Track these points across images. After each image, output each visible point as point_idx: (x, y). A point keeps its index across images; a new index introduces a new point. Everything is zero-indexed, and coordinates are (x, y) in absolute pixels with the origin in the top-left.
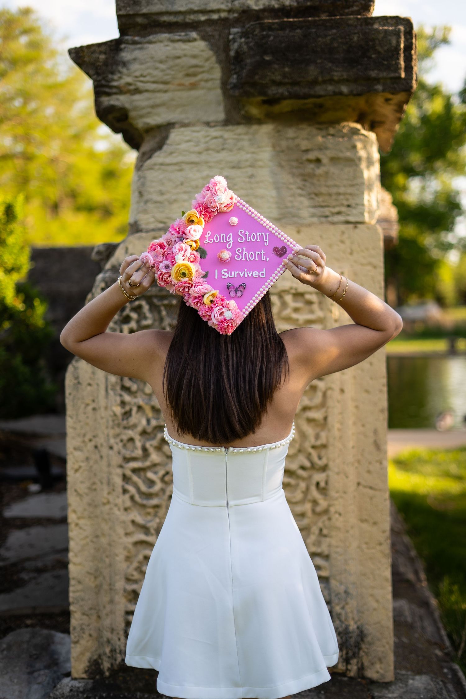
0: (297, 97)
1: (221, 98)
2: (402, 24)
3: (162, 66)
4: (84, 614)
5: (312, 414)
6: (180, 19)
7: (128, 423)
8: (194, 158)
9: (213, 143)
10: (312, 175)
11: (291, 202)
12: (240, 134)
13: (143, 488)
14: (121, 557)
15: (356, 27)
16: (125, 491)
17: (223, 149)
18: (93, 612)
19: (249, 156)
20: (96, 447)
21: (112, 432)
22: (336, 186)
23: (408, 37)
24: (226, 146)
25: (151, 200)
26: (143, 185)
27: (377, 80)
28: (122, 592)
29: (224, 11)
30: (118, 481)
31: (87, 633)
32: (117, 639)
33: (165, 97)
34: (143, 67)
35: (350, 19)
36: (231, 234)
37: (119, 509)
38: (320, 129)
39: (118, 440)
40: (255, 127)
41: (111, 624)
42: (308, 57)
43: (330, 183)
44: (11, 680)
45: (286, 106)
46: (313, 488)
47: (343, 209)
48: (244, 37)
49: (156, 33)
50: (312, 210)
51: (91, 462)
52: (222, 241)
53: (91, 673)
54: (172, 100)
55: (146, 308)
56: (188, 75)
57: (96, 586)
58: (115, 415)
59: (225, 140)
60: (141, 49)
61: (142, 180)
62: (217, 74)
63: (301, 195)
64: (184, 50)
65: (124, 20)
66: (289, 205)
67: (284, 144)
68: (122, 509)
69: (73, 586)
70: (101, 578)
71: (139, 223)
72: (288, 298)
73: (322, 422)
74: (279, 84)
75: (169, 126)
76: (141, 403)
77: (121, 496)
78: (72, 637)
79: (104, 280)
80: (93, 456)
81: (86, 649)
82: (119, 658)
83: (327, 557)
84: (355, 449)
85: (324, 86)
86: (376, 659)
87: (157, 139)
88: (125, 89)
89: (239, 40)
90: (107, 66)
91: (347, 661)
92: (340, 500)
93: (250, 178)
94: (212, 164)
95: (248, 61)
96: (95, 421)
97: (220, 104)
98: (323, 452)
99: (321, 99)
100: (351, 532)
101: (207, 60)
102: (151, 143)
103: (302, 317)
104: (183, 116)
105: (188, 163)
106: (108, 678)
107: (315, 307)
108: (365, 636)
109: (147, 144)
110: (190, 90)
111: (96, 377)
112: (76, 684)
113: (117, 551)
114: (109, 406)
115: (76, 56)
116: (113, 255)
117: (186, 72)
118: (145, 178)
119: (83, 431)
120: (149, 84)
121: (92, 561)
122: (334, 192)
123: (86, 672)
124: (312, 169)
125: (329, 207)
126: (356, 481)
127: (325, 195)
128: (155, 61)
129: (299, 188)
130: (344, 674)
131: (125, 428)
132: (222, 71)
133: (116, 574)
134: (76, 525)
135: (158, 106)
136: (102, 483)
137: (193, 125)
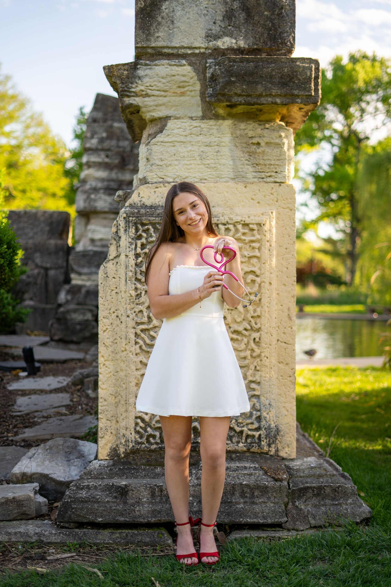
0: (249, 104)
1: (200, 102)
2: (313, 63)
3: (163, 81)
4: (107, 420)
6: (175, 51)
7: (139, 301)
8: (182, 139)
9: (195, 130)
10: (255, 153)
11: (242, 168)
12: (211, 126)
13: (148, 341)
14: (134, 384)
15: (286, 63)
16: (136, 343)
17: (200, 134)
18: (113, 418)
19: (217, 139)
20: (117, 316)
21: (129, 307)
22: (269, 160)
23: (317, 71)
24: (202, 132)
25: (155, 164)
26: (150, 154)
27: (298, 96)
29: (203, 48)
30: (132, 337)
31: (109, 431)
32: (130, 434)
33: (165, 100)
34: (151, 80)
35: (283, 58)
37: (132, 354)
38: (260, 125)
39: (133, 312)
40: (221, 121)
41: (126, 425)
42: (258, 80)
43: (265, 158)
44: (57, 464)
45: (240, 109)
46: (252, 342)
47: (273, 174)
48: (218, 65)
49: (160, 59)
50: (254, 174)
51: (114, 326)
53: (112, 456)
54: (169, 102)
55: (152, 230)
56: (179, 87)
57: (116, 403)
58: (131, 296)
59: (202, 128)
60: (150, 69)
61: (149, 151)
62: (198, 87)
63: (248, 165)
64: (178, 71)
65: (139, 50)
66: (240, 170)
67: (238, 132)
68: (134, 354)
69: (102, 402)
70: (120, 397)
71: (147, 178)
72: (240, 227)
73: (258, 302)
74: (240, 95)
75: (167, 118)
77: (134, 346)
78: (100, 434)
79: (125, 212)
80: (115, 322)
81: (109, 441)
82: (131, 445)
83: (259, 383)
84: (276, 319)
85: (266, 98)
86: (286, 445)
87: (159, 126)
88: (139, 94)
89: (213, 67)
90: (128, 78)
91: (269, 445)
92: (268, 349)
93: (217, 153)
94: (194, 143)
95: (221, 80)
96: (117, 300)
97: (199, 106)
98: (258, 320)
99: (262, 106)
100: (273, 369)
101: (192, 78)
102: (155, 129)
103: (247, 238)
104: (176, 112)
105: (179, 142)
106: (122, 458)
107: (255, 232)
108: (280, 431)
109: (152, 129)
110: (180, 96)
111: (118, 273)
112: (103, 462)
113: (130, 380)
114: (127, 290)
115: (109, 71)
116: (130, 197)
117: (178, 85)
118: (152, 150)
119: (109, 307)
120: (155, 91)
121: (113, 387)
122: (268, 163)
123: (108, 456)
124: (255, 149)
125: (264, 172)
126: (277, 338)
127: (262, 165)
128: (159, 77)
129: (247, 160)
130: (267, 453)
131: (137, 304)
132: (201, 86)
133: (130, 394)
134: (104, 365)
135: (160, 105)
136: (121, 338)
137: (183, 118)
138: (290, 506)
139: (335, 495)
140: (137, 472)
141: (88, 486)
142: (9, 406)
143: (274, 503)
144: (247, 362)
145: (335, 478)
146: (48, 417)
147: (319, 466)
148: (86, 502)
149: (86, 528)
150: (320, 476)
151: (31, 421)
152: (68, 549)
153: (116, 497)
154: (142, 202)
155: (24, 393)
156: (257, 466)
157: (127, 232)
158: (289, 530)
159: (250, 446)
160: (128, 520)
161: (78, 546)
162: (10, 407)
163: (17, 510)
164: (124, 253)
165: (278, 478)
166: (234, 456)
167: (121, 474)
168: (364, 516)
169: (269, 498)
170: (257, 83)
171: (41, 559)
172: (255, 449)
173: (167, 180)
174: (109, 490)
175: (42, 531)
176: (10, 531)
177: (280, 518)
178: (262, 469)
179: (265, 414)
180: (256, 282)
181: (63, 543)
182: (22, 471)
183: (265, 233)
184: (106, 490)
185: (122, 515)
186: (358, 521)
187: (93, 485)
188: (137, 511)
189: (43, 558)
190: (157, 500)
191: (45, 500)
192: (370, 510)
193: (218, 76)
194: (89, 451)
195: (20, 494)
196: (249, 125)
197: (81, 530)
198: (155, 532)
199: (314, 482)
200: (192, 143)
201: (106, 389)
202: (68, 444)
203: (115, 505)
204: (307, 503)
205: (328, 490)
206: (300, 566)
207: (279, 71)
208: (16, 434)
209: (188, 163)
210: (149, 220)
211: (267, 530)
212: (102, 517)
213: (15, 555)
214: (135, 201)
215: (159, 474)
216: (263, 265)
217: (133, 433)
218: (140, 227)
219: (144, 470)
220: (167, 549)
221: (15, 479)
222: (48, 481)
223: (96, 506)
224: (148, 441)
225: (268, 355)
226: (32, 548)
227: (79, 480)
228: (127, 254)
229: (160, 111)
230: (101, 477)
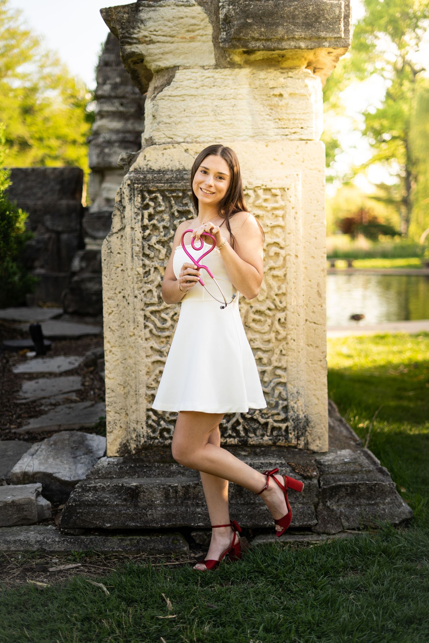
0: (269, 49)
1: (212, 48)
3: (170, 24)
4: (116, 413)
5: (275, 272)
7: (147, 280)
8: (193, 92)
9: (207, 82)
10: (277, 106)
11: (262, 124)
12: (226, 75)
13: (159, 324)
14: (144, 372)
16: (146, 327)
17: (214, 86)
18: (122, 411)
19: (233, 91)
20: (124, 297)
21: (136, 286)
22: (294, 114)
23: (347, 8)
24: (216, 84)
25: (162, 121)
26: (157, 110)
27: (325, 39)
28: (144, 396)
30: (141, 320)
31: (118, 425)
32: (141, 428)
33: (172, 47)
34: (156, 24)
37: (142, 339)
38: (282, 73)
39: (141, 291)
40: (237, 70)
41: (137, 418)
42: (278, 21)
43: (289, 111)
44: (62, 462)
45: (259, 55)
46: (276, 323)
47: (298, 130)
48: (232, 5)
50: (277, 130)
51: (121, 308)
53: (122, 453)
54: (177, 49)
55: (160, 198)
56: (188, 31)
57: (125, 394)
58: (139, 274)
59: (215, 79)
60: (154, 10)
61: (155, 107)
62: (210, 30)
63: (269, 120)
64: (186, 12)
66: (261, 126)
67: (257, 83)
68: (144, 339)
69: (109, 393)
70: (129, 387)
71: (153, 138)
72: (260, 192)
73: (283, 277)
74: (257, 40)
75: (176, 68)
76: (157, 265)
77: (143, 330)
78: (108, 429)
79: (129, 179)
80: (122, 303)
81: (118, 437)
82: (143, 440)
83: (285, 369)
84: (304, 297)
85: (288, 42)
86: (316, 438)
87: (166, 78)
88: (143, 40)
89: (227, 7)
90: (129, 23)
91: (298, 438)
92: (294, 330)
93: (233, 107)
94: (206, 97)
95: (236, 23)
96: (123, 278)
97: (212, 53)
98: (283, 298)
99: (285, 51)
100: (301, 352)
101: (202, 20)
102: (161, 80)
103: (269, 205)
104: (185, 61)
105: (189, 96)
106: (134, 455)
107: (279, 198)
108: (310, 422)
109: (158, 81)
110: (190, 41)
111: (124, 248)
112: (112, 460)
113: (140, 368)
114: (134, 267)
115: (106, 15)
116: (135, 161)
117: (187, 29)
118: (158, 106)
119: (114, 286)
120: (160, 37)
121: (122, 376)
122: (292, 118)
123: (118, 452)
124: (277, 101)
125: (288, 128)
126: (305, 318)
127: (286, 120)
128: (165, 20)
129: (268, 114)
130: (295, 447)
131: (146, 283)
132: (213, 29)
133: (140, 384)
134: (110, 351)
135: (167, 53)
136: (129, 322)
137: (193, 68)
138: (321, 506)
139: (371, 494)
140: (150, 471)
141: (95, 487)
142: (14, 392)
143: (302, 504)
144: (271, 345)
145: (372, 474)
146: (56, 405)
147: (354, 461)
148: (93, 505)
149: (93, 535)
150: (354, 472)
151: (37, 409)
152: (73, 558)
153: (125, 500)
154: (149, 167)
155: (32, 376)
156: (284, 462)
157: (132, 202)
158: (319, 534)
159: (276, 439)
160: (139, 525)
161: (83, 555)
162: (15, 394)
163: (17, 514)
164: (130, 225)
165: (308, 476)
166: (258, 450)
167: (132, 473)
168: (404, 517)
169: (297, 498)
170: (277, 25)
171: (43, 571)
172: (282, 442)
173: (176, 140)
174: (118, 492)
175: (44, 539)
176: (8, 539)
177: (309, 520)
178: (290, 465)
179: (292, 404)
180: (280, 255)
181: (67, 552)
182: (24, 470)
183: (289, 198)
184: (115, 491)
185: (133, 519)
186: (397, 522)
187: (101, 486)
188: (150, 515)
189: (45, 570)
190: (172, 503)
191: (48, 503)
192: (411, 510)
193: (232, 17)
194: (98, 445)
195: (20, 497)
196: (269, 74)
197: (88, 537)
198: (169, 538)
199: (347, 479)
200: (204, 97)
201: (113, 378)
202: (75, 438)
203: (125, 508)
204: (339, 503)
205: (363, 489)
206: (329, 577)
207: (303, 10)
208: (20, 425)
209: (200, 119)
210: (157, 187)
211: (295, 534)
212: (110, 522)
213: (14, 566)
214: (141, 165)
215: (174, 473)
216: (288, 236)
217: (145, 427)
218: (147, 195)
219: (158, 467)
220: (182, 557)
221: (15, 479)
222: (53, 481)
223: (103, 510)
224: (162, 436)
225: (295, 337)
226: (33, 558)
227: (85, 480)
228: (133, 226)
229: (167, 59)
230: (109, 476)
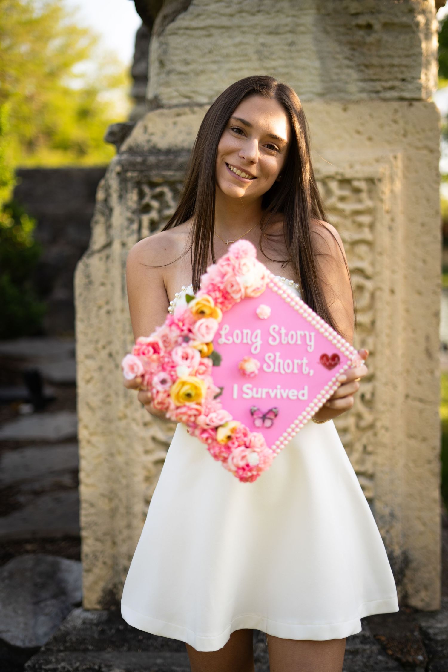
4: (97, 540)
8: (225, 21)
14: (140, 478)
18: (107, 537)
19: (289, 21)
20: (110, 355)
21: (128, 339)
22: (390, 56)
25: (175, 70)
26: (166, 52)
28: (140, 515)
31: (101, 560)
36: (259, 332)
37: (138, 424)
43: (383, 52)
50: (361, 84)
51: (105, 373)
52: (245, 341)
53: (105, 604)
57: (111, 510)
61: (164, 47)
63: (348, 67)
66: (335, 77)
67: (330, 5)
68: (141, 424)
70: (116, 501)
71: (160, 97)
73: (369, 326)
77: (139, 411)
79: (119, 164)
80: (108, 365)
81: (100, 578)
83: (371, 477)
86: (421, 587)
92: (387, 413)
93: (291, 46)
94: (246, 29)
96: (109, 325)
100: (397, 448)
102: (174, 4)
103: (348, 207)
105: (218, 28)
107: (364, 195)
108: (409, 562)
109: (169, 6)
111: (110, 275)
112: (89, 615)
113: (135, 471)
116: (130, 136)
118: (167, 44)
119: (95, 337)
122: (388, 63)
123: (99, 603)
124: (362, 36)
125: (381, 80)
126: (405, 393)
127: (377, 67)
129: (347, 58)
133: (134, 496)
134: (89, 442)
136: (117, 395)
154: (151, 143)
156: (367, 633)
157: (124, 200)
164: (119, 240)
165: (408, 661)
173: (196, 100)
180: (365, 289)
183: (382, 196)
187: (64, 668)
200: (242, 29)
201: (93, 485)
210: (164, 177)
214: (139, 141)
216: (378, 257)
218: (147, 189)
225: (387, 424)
228: (124, 242)
230: (82, 647)
